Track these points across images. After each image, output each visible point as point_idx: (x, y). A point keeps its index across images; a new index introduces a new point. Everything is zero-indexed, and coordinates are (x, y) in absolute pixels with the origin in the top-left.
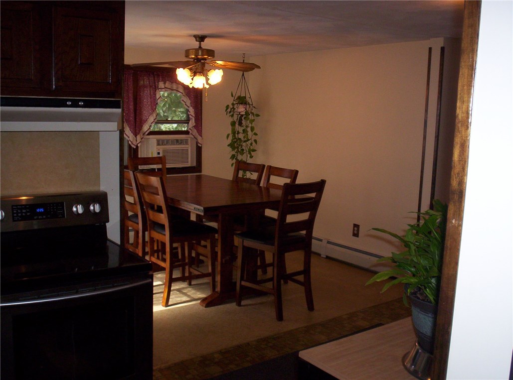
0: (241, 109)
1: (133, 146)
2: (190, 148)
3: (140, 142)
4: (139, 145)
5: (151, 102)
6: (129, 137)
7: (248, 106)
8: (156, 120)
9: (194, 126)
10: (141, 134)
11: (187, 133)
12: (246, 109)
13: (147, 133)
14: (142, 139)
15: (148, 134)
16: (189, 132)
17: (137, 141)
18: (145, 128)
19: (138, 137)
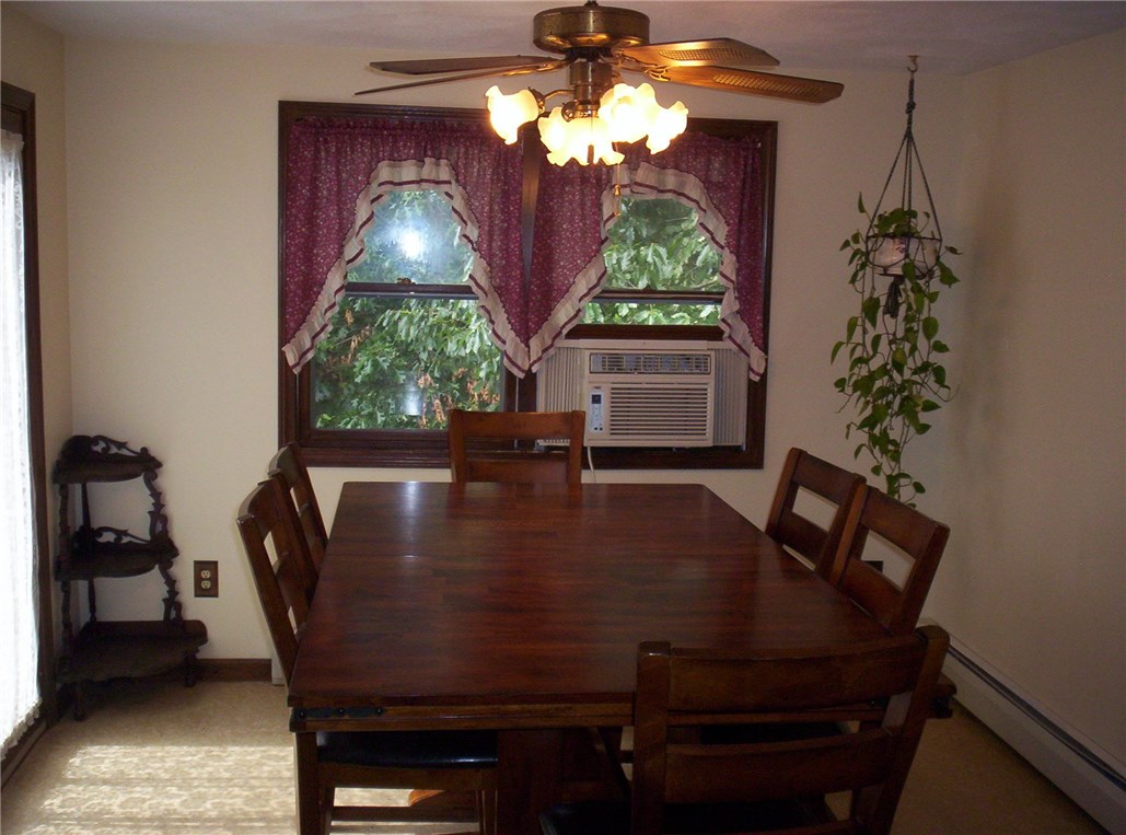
0: (891, 254)
1: (515, 371)
2: (713, 384)
3: (540, 359)
4: (534, 369)
5: (584, 233)
6: (504, 342)
7: (914, 244)
8: (598, 291)
9: (738, 312)
10: (546, 333)
11: (710, 333)
12: (907, 256)
13: (565, 332)
14: (545, 350)
15: (571, 335)
16: (723, 332)
17: (529, 356)
18: (562, 314)
19: (534, 343)
